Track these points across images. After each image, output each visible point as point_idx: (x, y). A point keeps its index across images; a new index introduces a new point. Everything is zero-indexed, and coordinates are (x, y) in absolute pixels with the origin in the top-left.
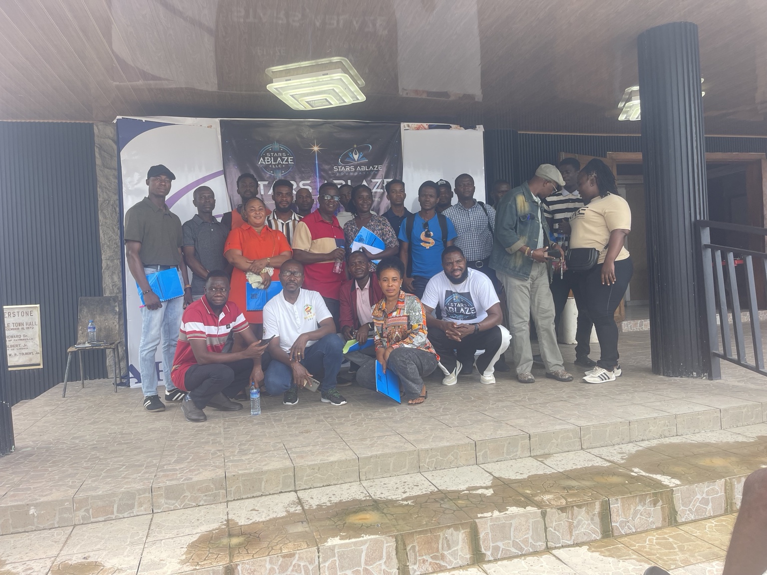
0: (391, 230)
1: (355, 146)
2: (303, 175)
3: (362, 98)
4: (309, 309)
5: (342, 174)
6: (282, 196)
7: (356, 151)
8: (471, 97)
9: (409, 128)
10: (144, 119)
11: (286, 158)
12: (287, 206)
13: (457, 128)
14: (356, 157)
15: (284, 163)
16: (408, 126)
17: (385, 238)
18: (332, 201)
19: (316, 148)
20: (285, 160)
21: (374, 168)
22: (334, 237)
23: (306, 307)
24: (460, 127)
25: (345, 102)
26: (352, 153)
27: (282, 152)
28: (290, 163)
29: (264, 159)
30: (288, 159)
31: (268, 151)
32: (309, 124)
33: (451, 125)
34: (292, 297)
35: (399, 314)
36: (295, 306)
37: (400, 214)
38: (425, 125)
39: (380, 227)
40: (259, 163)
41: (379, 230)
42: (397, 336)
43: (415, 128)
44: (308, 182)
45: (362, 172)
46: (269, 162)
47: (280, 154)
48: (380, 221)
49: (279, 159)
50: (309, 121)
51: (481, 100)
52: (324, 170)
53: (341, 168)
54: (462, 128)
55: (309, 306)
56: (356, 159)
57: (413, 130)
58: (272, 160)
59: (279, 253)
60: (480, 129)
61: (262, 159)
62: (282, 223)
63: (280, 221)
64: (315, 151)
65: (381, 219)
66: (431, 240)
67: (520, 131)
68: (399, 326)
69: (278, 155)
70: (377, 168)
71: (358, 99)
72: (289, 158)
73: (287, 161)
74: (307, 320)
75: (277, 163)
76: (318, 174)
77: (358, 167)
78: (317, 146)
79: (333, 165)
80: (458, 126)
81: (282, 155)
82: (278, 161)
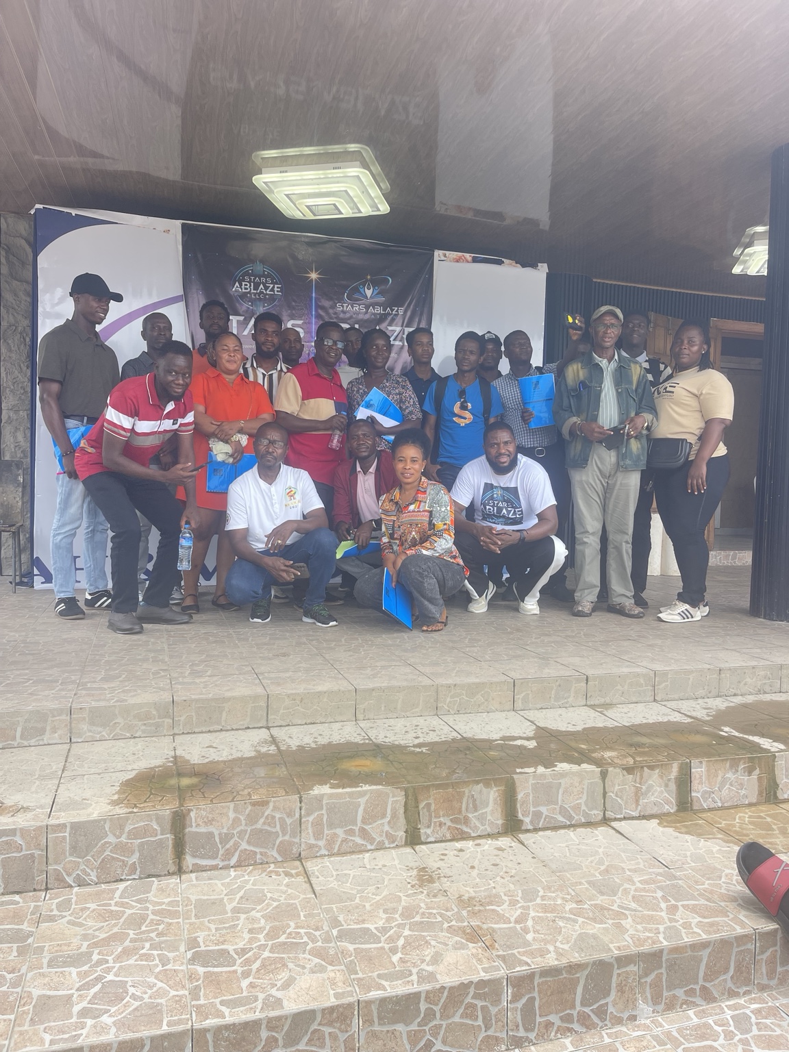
0: (413, 396)
1: (369, 277)
2: (294, 312)
3: (384, 208)
4: (292, 493)
5: (348, 315)
6: (267, 334)
8: (534, 223)
9: (445, 259)
10: (74, 212)
11: (272, 286)
12: (272, 350)
13: (511, 264)
14: (369, 293)
15: (268, 292)
16: (445, 256)
17: (404, 407)
18: (334, 348)
19: (314, 276)
20: (270, 288)
22: (333, 400)
23: (288, 491)
24: (516, 263)
25: (360, 212)
26: (364, 286)
28: (276, 293)
29: (241, 285)
30: (274, 287)
31: (247, 274)
32: (307, 240)
33: (503, 259)
34: (269, 473)
35: (419, 508)
36: (273, 488)
37: (425, 376)
38: (468, 256)
39: (397, 391)
40: (234, 290)
41: (396, 394)
42: (414, 538)
43: (454, 259)
44: (300, 322)
45: (375, 314)
46: (247, 289)
47: (263, 280)
48: (398, 382)
49: (261, 286)
50: (308, 236)
51: (547, 228)
52: (323, 308)
53: (347, 307)
54: (518, 265)
55: (293, 489)
56: (369, 296)
57: (451, 261)
58: (252, 287)
59: (256, 415)
60: (543, 270)
61: (237, 284)
62: (263, 374)
63: (260, 371)
64: (312, 280)
65: (400, 380)
66: (468, 414)
67: (596, 278)
68: (417, 525)
69: (260, 280)
70: (397, 311)
71: (379, 210)
72: (276, 286)
73: (272, 290)
74: (288, 507)
75: (258, 291)
76: (314, 313)
77: (371, 307)
78: (315, 272)
79: (336, 302)
80: (513, 263)
81: (266, 280)
82: (260, 288)
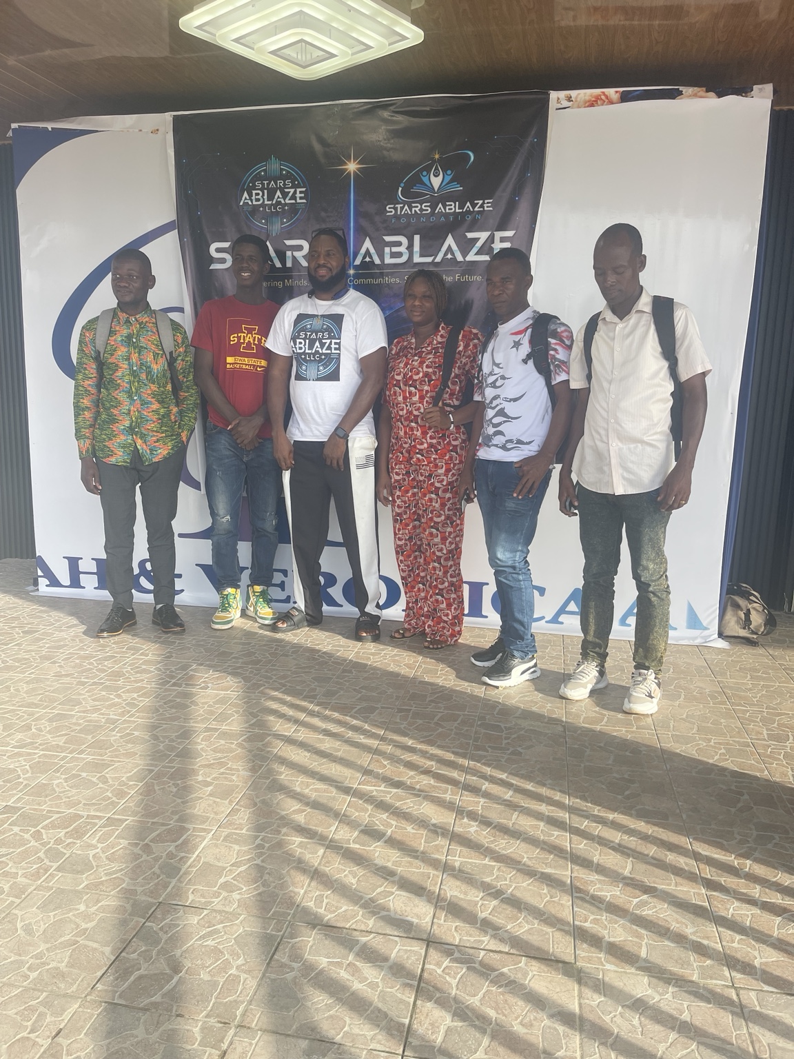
1: (437, 156)
5: (403, 221)
7: (437, 169)
9: (570, 104)
10: (49, 126)
11: (292, 190)
13: (697, 95)
14: (436, 181)
15: (287, 201)
16: (569, 99)
19: (352, 166)
20: (290, 194)
21: (474, 205)
24: (707, 91)
26: (429, 173)
27: (284, 178)
28: (299, 201)
29: (250, 195)
30: (295, 192)
31: (258, 177)
33: (681, 88)
38: (612, 92)
40: (241, 204)
43: (586, 102)
45: (446, 215)
46: (258, 200)
47: (281, 183)
49: (278, 193)
52: (366, 215)
53: (402, 208)
54: (712, 94)
56: (436, 186)
57: (579, 107)
58: (266, 197)
60: (763, 96)
61: (246, 195)
64: (349, 174)
69: (276, 185)
70: (482, 206)
71: (404, 39)
72: (298, 190)
73: (293, 197)
75: (274, 202)
76: (352, 225)
77: (440, 205)
78: (354, 161)
79: (386, 202)
80: (700, 91)
81: (284, 184)
82: (276, 197)
